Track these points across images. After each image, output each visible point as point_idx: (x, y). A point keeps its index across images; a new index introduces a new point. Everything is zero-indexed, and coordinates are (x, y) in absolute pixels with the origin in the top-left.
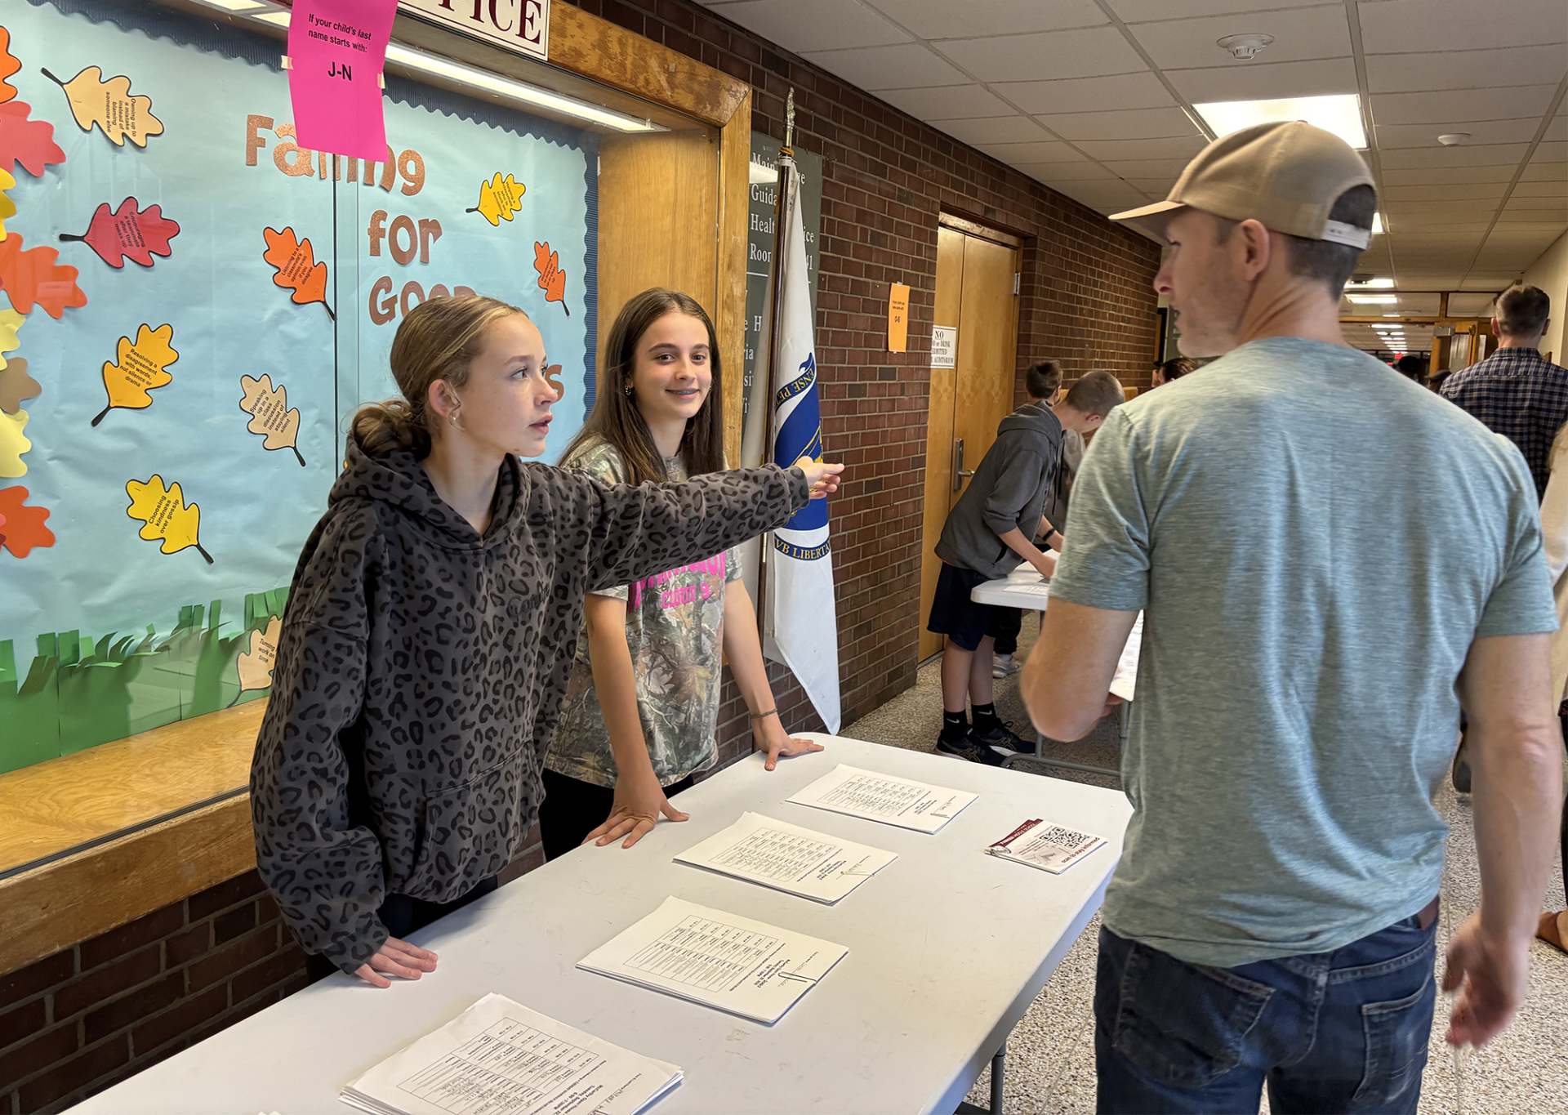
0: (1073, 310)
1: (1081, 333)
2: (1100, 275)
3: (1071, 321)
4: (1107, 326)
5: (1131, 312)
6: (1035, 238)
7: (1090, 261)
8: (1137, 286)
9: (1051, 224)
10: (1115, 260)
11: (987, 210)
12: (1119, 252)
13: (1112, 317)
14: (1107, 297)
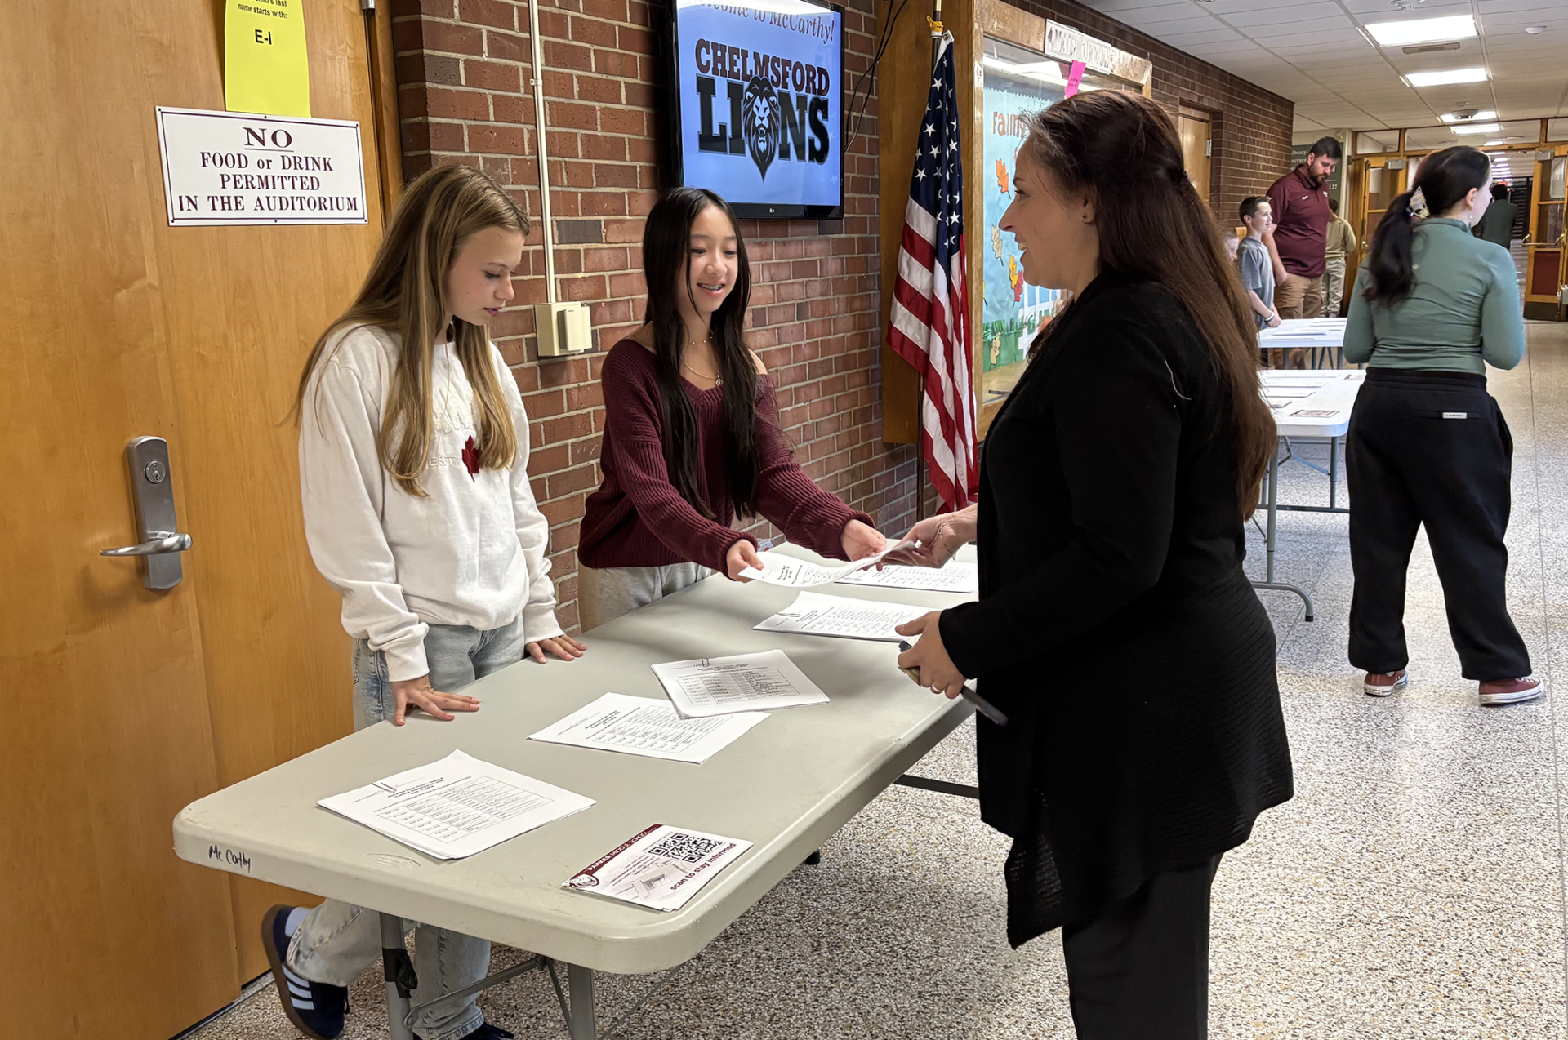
0: (1241, 165)
1: (1247, 183)
2: (1257, 135)
3: (1241, 173)
4: (1262, 176)
5: (1274, 162)
6: (1221, 113)
7: (1250, 125)
8: (1278, 141)
9: (1231, 101)
10: (1265, 121)
11: (1200, 98)
12: (1267, 114)
13: (1265, 168)
14: (1260, 152)
